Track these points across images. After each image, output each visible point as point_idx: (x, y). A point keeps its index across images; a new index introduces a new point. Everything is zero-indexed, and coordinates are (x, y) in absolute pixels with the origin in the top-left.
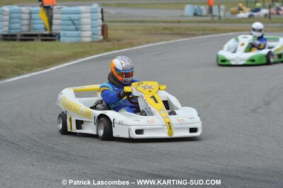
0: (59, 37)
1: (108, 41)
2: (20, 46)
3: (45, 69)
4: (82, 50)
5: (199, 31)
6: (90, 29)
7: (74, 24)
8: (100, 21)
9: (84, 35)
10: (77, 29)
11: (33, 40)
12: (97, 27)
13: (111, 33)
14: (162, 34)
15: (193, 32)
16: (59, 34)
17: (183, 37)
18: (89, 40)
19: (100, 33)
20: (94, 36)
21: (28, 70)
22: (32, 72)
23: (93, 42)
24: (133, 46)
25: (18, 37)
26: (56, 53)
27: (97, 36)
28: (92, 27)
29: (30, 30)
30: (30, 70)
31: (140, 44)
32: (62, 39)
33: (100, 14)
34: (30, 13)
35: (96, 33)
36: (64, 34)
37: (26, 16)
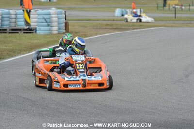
0: (36, 31)
2: (10, 37)
3: (29, 52)
4: (52, 40)
5: (130, 26)
6: (57, 25)
7: (46, 22)
8: (64, 19)
9: (52, 29)
10: (48, 25)
11: (18, 33)
12: (62, 24)
13: (71, 28)
14: (105, 28)
16: (36, 29)
17: (120, 31)
18: (56, 32)
19: (64, 27)
20: (59, 30)
21: (18, 53)
22: (21, 55)
23: (59, 34)
24: (87, 37)
25: (8, 30)
26: (36, 42)
27: (62, 30)
28: (59, 24)
29: (16, 26)
30: (20, 53)
31: (91, 36)
32: (37, 32)
33: (64, 15)
34: (16, 14)
35: (61, 28)
36: (40, 29)
37: (13, 16)
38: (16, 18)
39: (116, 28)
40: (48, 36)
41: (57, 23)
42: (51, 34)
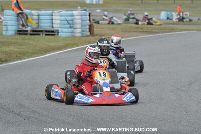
0: (58, 33)
1: (93, 36)
2: (28, 39)
3: (41, 55)
4: (73, 42)
5: (161, 30)
6: (80, 27)
7: (69, 24)
8: (89, 21)
9: (74, 32)
10: (71, 27)
11: (39, 34)
12: (86, 26)
13: (96, 30)
14: (134, 31)
15: (157, 31)
16: (58, 31)
17: (149, 34)
18: (79, 35)
19: (88, 30)
20: (83, 32)
23: (82, 36)
25: (29, 32)
27: (85, 32)
28: (82, 26)
29: (38, 28)
30: (31, 57)
32: (60, 34)
33: (88, 17)
34: (38, 15)
35: (85, 30)
36: (62, 31)
37: (36, 17)
38: (38, 19)
39: (145, 32)
40: (69, 39)
41: (80, 25)
42: (74, 37)
